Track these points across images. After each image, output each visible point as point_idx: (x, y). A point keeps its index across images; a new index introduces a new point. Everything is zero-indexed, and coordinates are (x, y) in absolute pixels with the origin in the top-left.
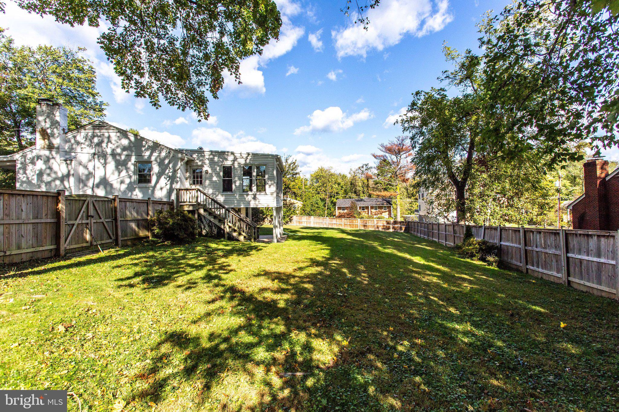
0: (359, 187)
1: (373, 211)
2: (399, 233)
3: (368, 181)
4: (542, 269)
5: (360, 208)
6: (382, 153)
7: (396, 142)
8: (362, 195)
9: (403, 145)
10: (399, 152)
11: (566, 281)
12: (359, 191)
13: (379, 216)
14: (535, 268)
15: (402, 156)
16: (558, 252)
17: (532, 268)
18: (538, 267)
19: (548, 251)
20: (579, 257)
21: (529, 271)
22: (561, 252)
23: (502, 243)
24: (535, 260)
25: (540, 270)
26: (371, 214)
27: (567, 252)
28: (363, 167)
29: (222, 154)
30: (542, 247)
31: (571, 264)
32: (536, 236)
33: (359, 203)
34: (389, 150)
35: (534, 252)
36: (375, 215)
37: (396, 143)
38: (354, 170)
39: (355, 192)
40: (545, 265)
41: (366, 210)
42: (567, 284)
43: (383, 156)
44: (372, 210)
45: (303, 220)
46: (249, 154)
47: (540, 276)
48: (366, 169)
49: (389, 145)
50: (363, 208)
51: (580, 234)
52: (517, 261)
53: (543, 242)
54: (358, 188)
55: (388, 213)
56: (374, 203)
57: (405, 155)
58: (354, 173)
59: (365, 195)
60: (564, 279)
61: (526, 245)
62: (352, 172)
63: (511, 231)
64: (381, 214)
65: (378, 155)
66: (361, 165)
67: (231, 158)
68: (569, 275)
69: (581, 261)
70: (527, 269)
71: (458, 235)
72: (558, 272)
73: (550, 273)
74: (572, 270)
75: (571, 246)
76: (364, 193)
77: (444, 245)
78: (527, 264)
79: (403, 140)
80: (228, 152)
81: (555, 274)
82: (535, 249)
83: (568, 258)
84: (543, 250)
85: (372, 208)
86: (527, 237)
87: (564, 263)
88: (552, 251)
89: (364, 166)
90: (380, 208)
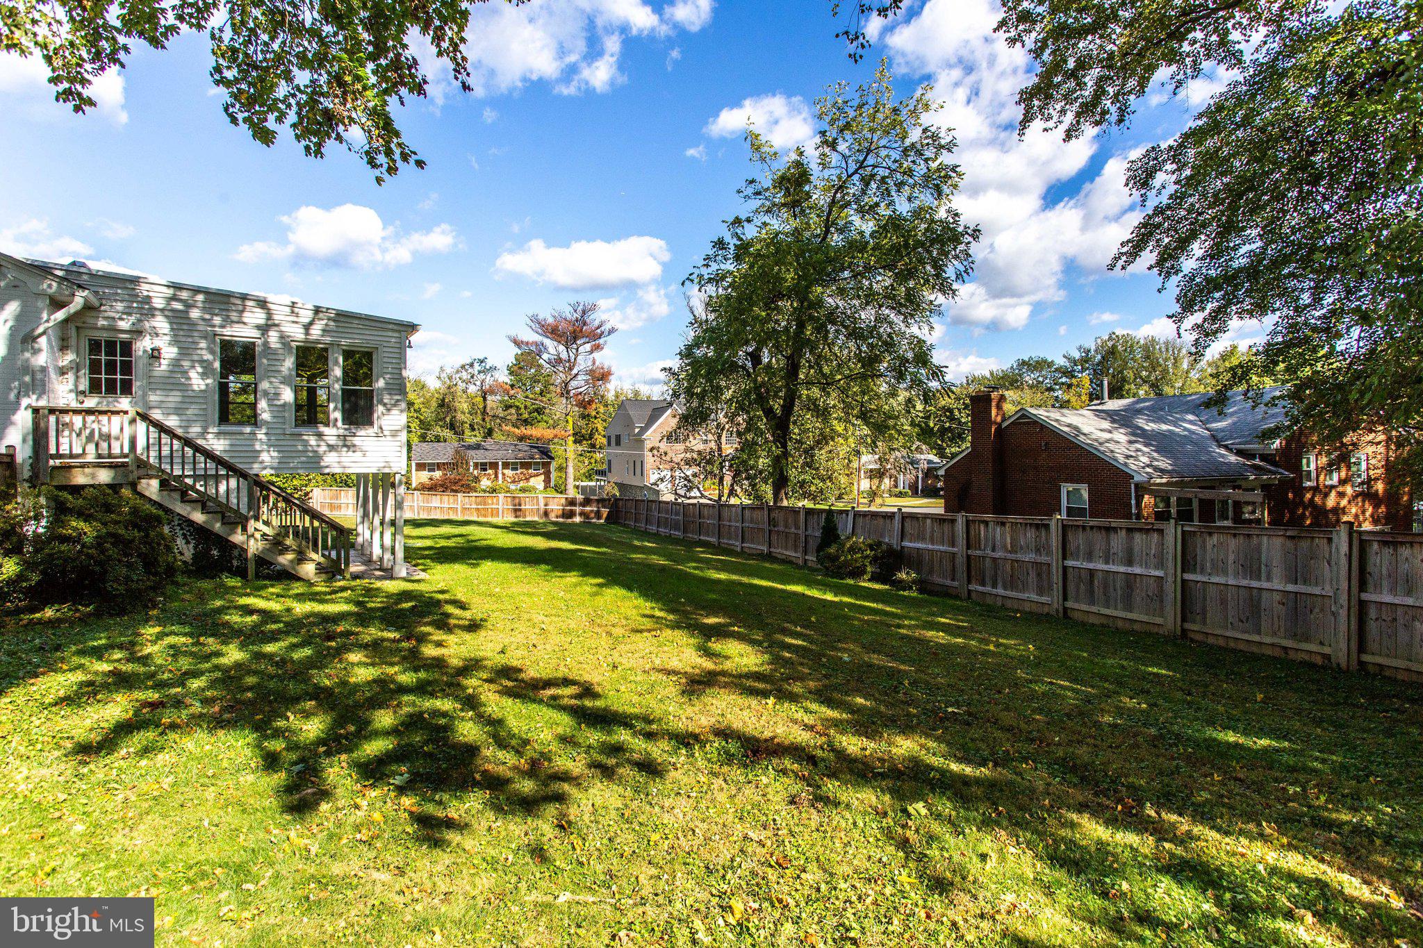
0: (463, 413)
1: (509, 472)
2: (594, 524)
3: (485, 399)
4: (1005, 588)
5: (476, 465)
6: (538, 338)
7: (568, 313)
8: (468, 432)
9: (585, 324)
10: (575, 339)
11: (1061, 609)
12: (463, 423)
13: (522, 484)
14: (988, 589)
15: (581, 349)
16: (1043, 559)
17: (980, 588)
18: (994, 586)
19: (1019, 556)
20: (1091, 566)
21: (974, 595)
22: (1054, 560)
23: (906, 544)
24: (988, 574)
25: (1000, 591)
26: (504, 479)
27: (1064, 558)
28: (472, 365)
29: (222, 302)
30: (1006, 550)
31: (1070, 576)
32: (994, 530)
33: (471, 453)
34: (553, 332)
35: (988, 562)
36: (514, 482)
37: (569, 317)
38: (449, 371)
39: (452, 426)
40: (1012, 582)
41: (490, 471)
42: (1061, 615)
43: (536, 344)
44: (506, 471)
45: (343, 500)
46: (317, 310)
47: (999, 604)
48: (479, 372)
49: (550, 320)
50: (484, 467)
51: (1092, 528)
52: (945, 577)
53: (1009, 540)
54: (460, 417)
55: (542, 477)
56: (510, 455)
57: (588, 347)
58: (450, 378)
59: (476, 433)
60: (1056, 605)
61: (968, 547)
62: (444, 375)
63: (929, 521)
64: (527, 479)
65: (525, 339)
66: (469, 361)
67: (255, 316)
68: (1065, 599)
69: (1092, 573)
70: (969, 591)
71: (781, 528)
72: (1040, 593)
73: (1025, 596)
74: (1071, 587)
75: (1072, 546)
76: (473, 430)
77: (739, 549)
78: (969, 582)
79: (584, 312)
80: (244, 297)
81: (1034, 597)
82: (989, 552)
83: (1065, 568)
84: (1009, 556)
85: (506, 465)
86: (972, 533)
87: (1057, 578)
88: (1030, 557)
89: (476, 365)
90: (526, 466)
